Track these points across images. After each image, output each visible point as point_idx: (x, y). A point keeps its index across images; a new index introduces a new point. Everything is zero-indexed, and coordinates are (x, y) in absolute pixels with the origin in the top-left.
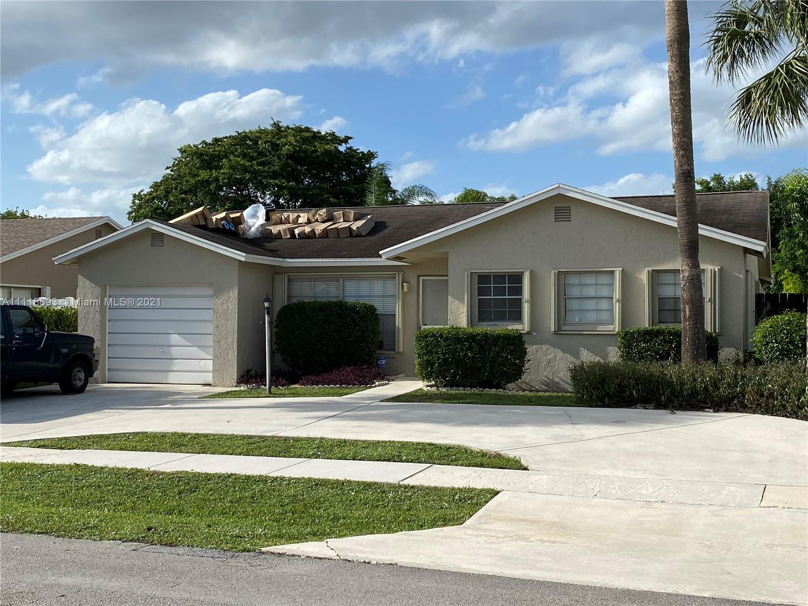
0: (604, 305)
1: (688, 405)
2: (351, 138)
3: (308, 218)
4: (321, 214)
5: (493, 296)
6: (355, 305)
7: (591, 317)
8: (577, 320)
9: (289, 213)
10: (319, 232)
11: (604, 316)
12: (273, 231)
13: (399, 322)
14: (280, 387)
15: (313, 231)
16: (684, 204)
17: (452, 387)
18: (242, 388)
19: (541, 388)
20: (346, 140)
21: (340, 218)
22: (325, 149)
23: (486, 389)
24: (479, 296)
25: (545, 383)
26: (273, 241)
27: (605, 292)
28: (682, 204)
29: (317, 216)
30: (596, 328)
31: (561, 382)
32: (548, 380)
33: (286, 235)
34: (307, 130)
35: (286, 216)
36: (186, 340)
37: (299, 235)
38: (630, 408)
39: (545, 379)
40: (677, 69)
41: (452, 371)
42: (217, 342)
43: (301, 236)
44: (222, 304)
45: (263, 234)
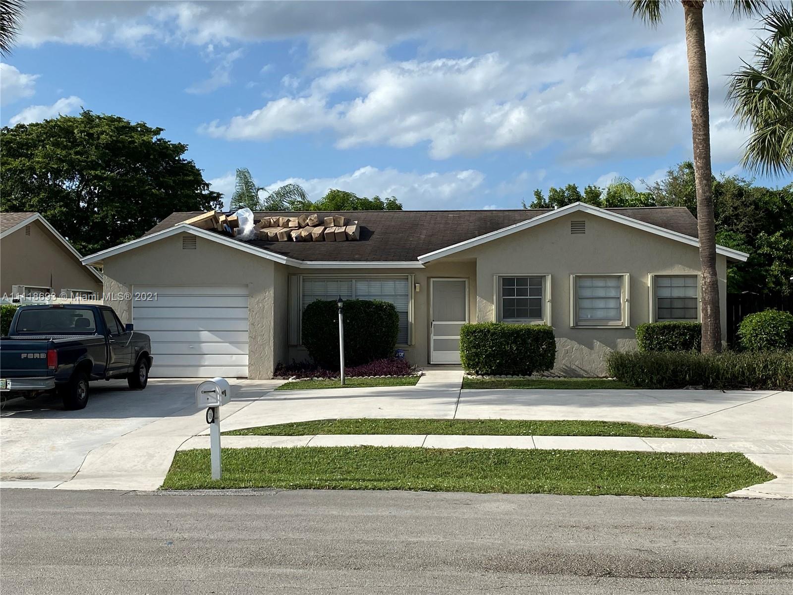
0: (612, 304)
1: (730, 385)
2: (162, 130)
3: (298, 222)
4: (313, 219)
5: (517, 296)
6: (381, 304)
7: (600, 314)
8: (589, 317)
9: (278, 217)
10: (317, 236)
11: (612, 313)
12: (269, 234)
13: (411, 318)
14: (333, 378)
15: (310, 234)
16: (706, 224)
17: (495, 375)
18: (290, 380)
19: (560, 374)
20: (158, 131)
21: (331, 223)
22: (143, 140)
23: (526, 377)
24: (503, 296)
25: (565, 370)
26: (273, 244)
27: (613, 293)
28: (704, 224)
29: (308, 221)
30: (608, 323)
31: (577, 369)
32: (566, 368)
33: (283, 238)
34: (119, 120)
35: (275, 220)
36: (218, 337)
37: (296, 238)
38: (682, 389)
39: (564, 367)
40: (701, 114)
41: (498, 361)
42: (253, 338)
43: (298, 240)
44: (258, 303)
45: (258, 237)
